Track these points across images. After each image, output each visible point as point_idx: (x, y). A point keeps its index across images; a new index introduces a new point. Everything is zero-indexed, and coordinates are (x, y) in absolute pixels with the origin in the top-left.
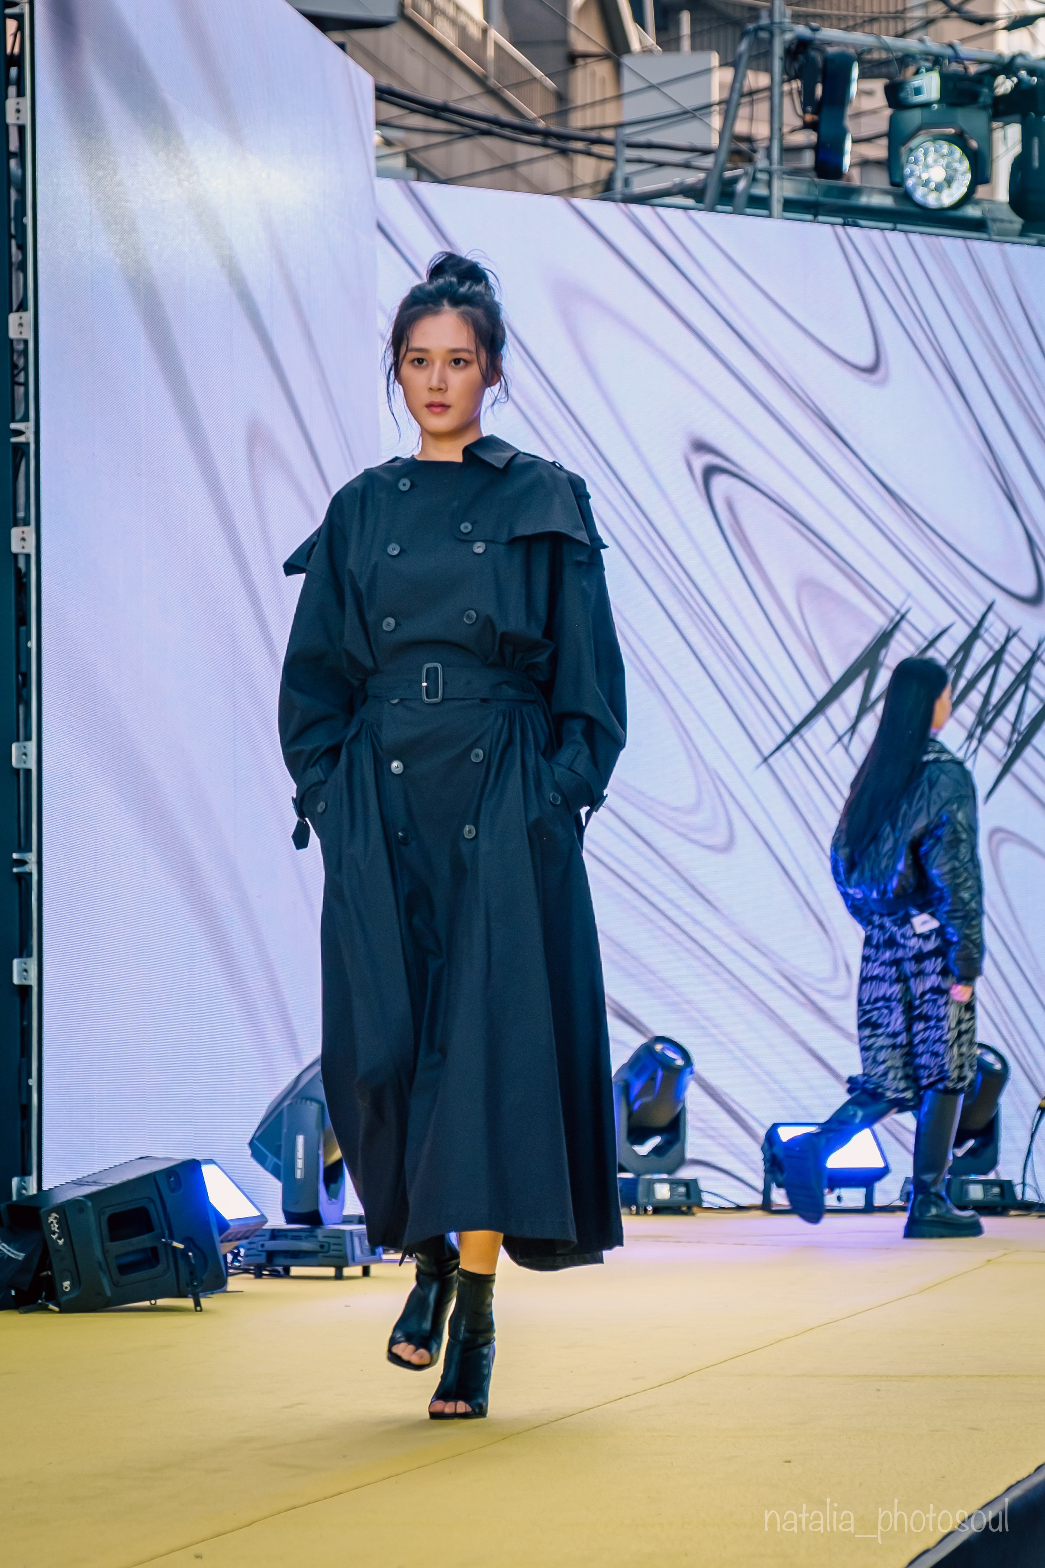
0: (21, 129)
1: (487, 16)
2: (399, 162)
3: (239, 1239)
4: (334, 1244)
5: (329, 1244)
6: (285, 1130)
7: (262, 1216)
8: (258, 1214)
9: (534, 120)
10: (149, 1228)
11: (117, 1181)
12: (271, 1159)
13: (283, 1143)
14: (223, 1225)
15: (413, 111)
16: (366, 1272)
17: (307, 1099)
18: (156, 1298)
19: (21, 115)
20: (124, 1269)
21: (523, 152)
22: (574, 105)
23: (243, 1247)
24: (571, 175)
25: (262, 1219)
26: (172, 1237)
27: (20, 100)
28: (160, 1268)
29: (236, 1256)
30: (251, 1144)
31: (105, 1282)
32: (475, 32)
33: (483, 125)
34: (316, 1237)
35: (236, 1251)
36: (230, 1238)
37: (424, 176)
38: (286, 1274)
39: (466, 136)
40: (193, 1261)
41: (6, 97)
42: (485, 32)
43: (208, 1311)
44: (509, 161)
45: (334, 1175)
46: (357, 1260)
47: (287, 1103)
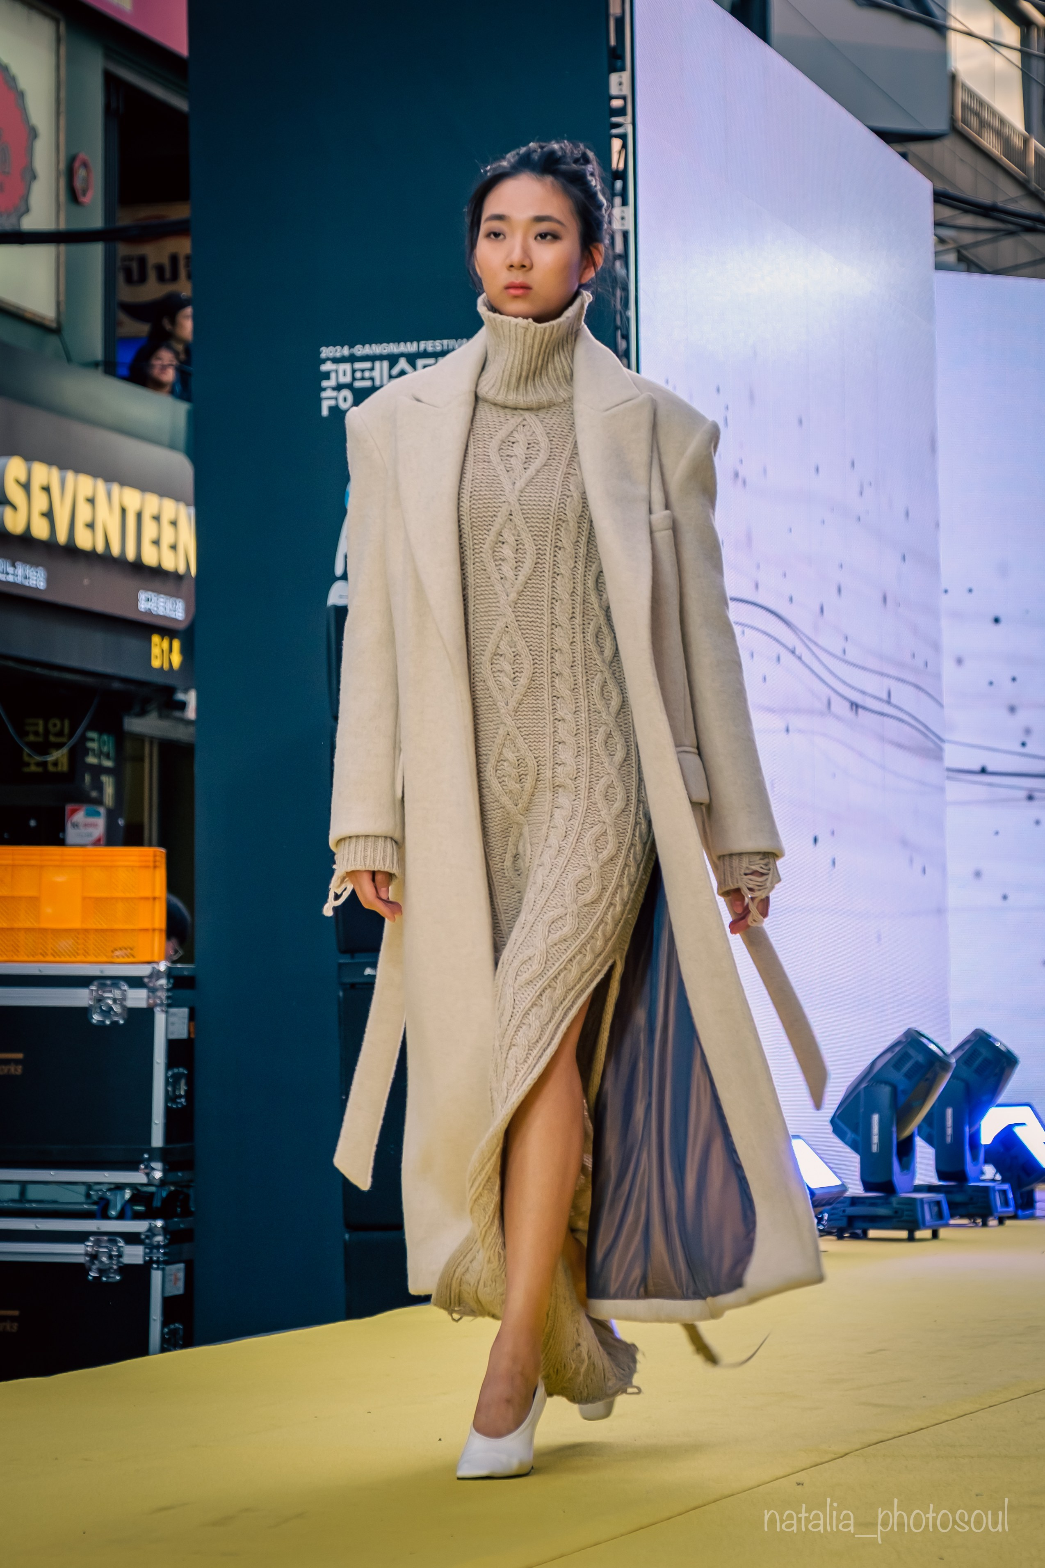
0: (625, 235)
1: (1028, 126)
2: (953, 257)
3: (823, 1205)
4: (907, 1211)
5: (903, 1209)
6: (862, 1110)
7: (843, 1185)
8: (839, 1183)
12: (850, 1135)
13: (862, 1121)
15: (966, 211)
16: (935, 1235)
17: (882, 1081)
19: (626, 222)
23: (827, 1212)
25: (843, 1188)
27: (624, 208)
30: (832, 1121)
32: (1019, 142)
33: (1028, 223)
34: (890, 1203)
37: (973, 267)
38: (864, 1236)
42: (1027, 141)
45: (906, 1149)
46: (927, 1224)
47: (863, 1085)
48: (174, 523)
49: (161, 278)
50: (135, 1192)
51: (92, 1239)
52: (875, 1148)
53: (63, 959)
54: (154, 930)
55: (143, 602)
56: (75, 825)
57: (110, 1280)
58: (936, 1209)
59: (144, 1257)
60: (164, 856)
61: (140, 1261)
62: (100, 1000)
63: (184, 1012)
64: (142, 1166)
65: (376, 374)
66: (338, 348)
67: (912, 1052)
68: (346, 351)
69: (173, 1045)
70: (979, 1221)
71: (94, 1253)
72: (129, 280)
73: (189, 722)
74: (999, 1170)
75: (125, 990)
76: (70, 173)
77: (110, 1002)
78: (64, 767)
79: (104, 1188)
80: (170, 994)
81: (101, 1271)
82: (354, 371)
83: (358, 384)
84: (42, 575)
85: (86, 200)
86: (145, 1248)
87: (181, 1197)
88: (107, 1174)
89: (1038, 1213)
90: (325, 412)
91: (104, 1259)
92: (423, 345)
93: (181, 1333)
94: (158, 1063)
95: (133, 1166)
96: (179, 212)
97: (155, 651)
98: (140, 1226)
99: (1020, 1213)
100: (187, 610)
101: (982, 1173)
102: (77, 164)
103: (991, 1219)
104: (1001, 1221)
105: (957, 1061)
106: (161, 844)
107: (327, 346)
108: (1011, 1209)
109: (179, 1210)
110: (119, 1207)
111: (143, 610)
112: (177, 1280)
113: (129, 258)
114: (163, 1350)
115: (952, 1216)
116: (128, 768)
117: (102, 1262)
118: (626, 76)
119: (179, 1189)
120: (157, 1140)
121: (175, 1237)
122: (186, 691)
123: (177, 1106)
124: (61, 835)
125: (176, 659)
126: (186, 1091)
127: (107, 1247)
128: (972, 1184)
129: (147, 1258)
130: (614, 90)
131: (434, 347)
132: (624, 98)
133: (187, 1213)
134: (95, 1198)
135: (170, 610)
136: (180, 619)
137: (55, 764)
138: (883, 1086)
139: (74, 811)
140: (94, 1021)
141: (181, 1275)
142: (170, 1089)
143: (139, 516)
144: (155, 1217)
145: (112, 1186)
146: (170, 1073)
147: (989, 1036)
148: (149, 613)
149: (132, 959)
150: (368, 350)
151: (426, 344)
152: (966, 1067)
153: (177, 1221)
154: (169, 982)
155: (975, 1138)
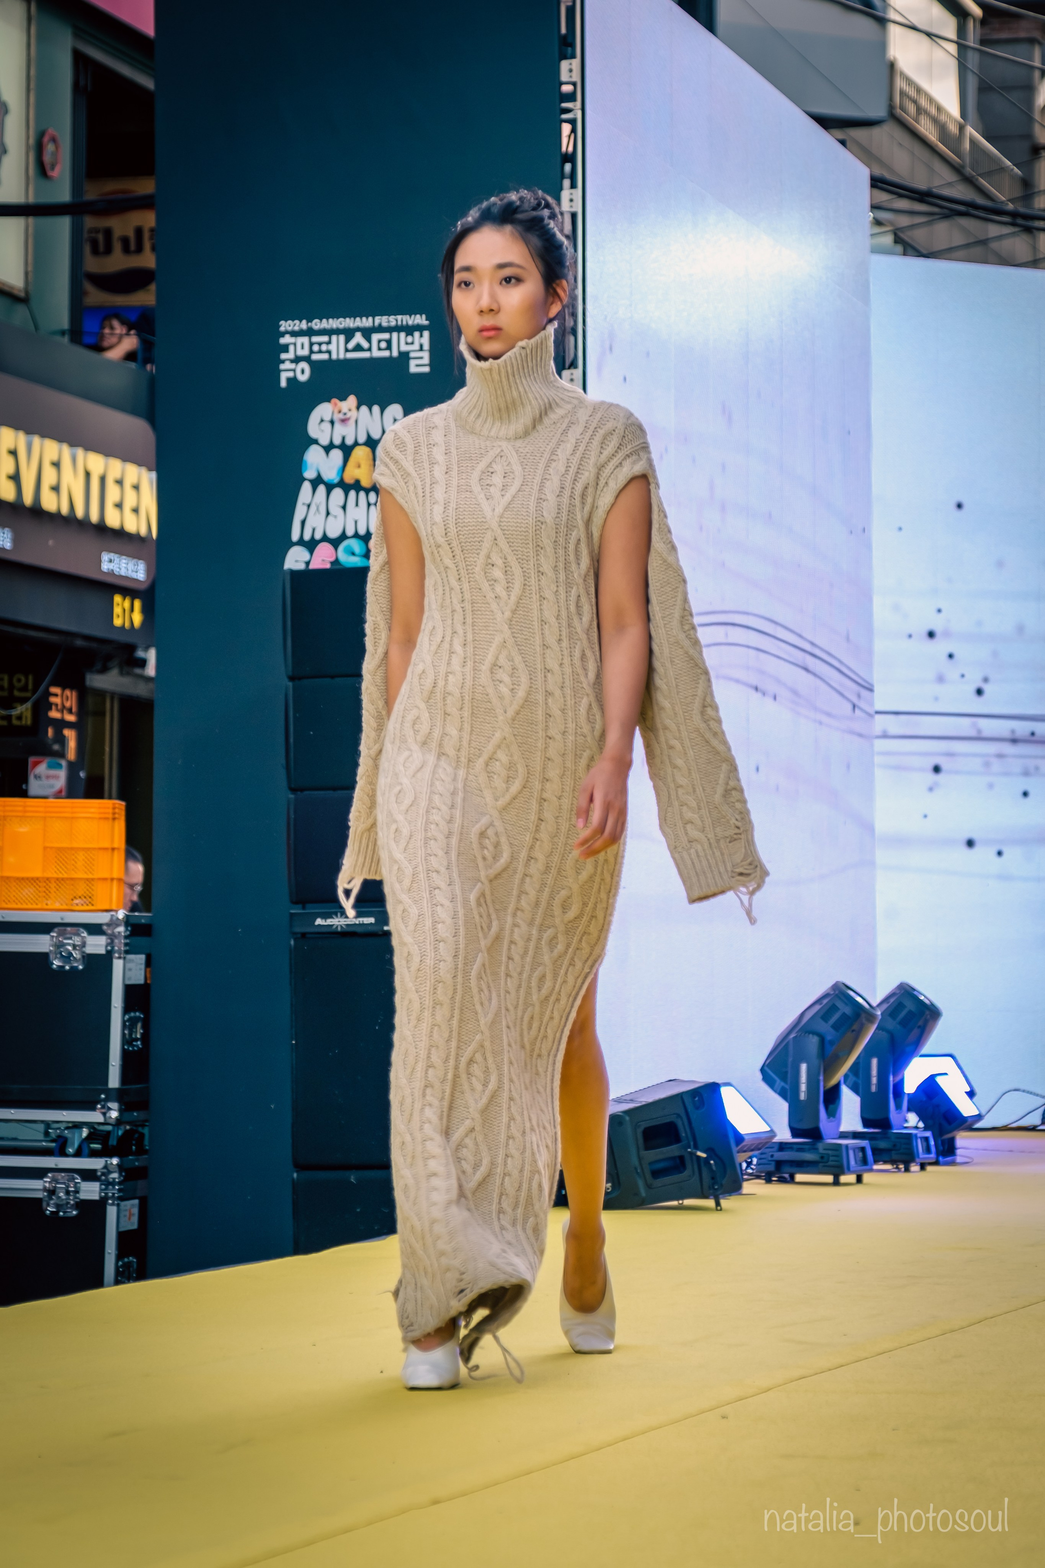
0: (574, 216)
1: (962, 114)
2: (888, 239)
3: (752, 1150)
4: (831, 1156)
5: (828, 1155)
6: (790, 1060)
7: (772, 1131)
8: (769, 1129)
9: (1002, 202)
10: (677, 1139)
11: (650, 1100)
12: (779, 1083)
13: (789, 1070)
14: (739, 1138)
15: (901, 196)
16: (859, 1180)
17: (810, 1032)
18: (683, 1198)
19: (573, 204)
20: (656, 1174)
21: (994, 230)
22: (1036, 190)
23: (756, 1157)
24: (1035, 248)
25: (772, 1133)
26: (696, 1147)
27: (573, 191)
28: (686, 1173)
29: (749, 1164)
30: (762, 1070)
31: (641, 1184)
32: (953, 129)
33: (961, 208)
34: (817, 1149)
35: (749, 1160)
36: (745, 1149)
37: (910, 251)
38: (791, 1180)
39: (946, 217)
40: (714, 1168)
41: (561, 189)
42: (961, 128)
43: (727, 1211)
44: (983, 238)
45: (832, 1097)
46: (852, 1169)
47: (792, 1036)
48: (136, 487)
49: (126, 250)
50: (92, 1130)
51: (50, 1175)
52: (803, 1096)
53: (25, 906)
54: (112, 879)
55: (106, 563)
56: (37, 777)
57: (68, 1215)
58: (860, 1154)
59: (100, 1193)
60: (124, 808)
61: (96, 1197)
62: (59, 946)
63: (142, 958)
64: (99, 1106)
65: (333, 347)
66: (297, 322)
67: (839, 1004)
68: (304, 325)
69: (130, 990)
70: (902, 1166)
71: (51, 1188)
72: (95, 251)
73: (149, 679)
74: (922, 1118)
75: (84, 937)
76: (39, 148)
77: (70, 948)
78: (28, 720)
79: (62, 1126)
80: (128, 941)
81: (58, 1206)
82: (311, 344)
83: (315, 357)
84: (9, 536)
85: (55, 173)
86: (101, 1185)
87: (136, 1136)
88: (65, 1113)
89: (959, 1159)
90: (283, 384)
91: (61, 1194)
92: (378, 320)
93: (135, 1266)
94: (115, 1007)
95: (90, 1106)
96: (145, 187)
97: (117, 610)
98: (96, 1164)
99: (941, 1159)
100: (148, 571)
101: (906, 1121)
102: (46, 139)
103: (912, 1164)
104: (923, 1167)
105: (882, 1014)
106: (121, 797)
107: (286, 321)
108: (933, 1155)
109: (134, 1148)
110: (76, 1145)
111: (106, 571)
112: (131, 1215)
113: (96, 231)
114: (117, 1282)
115: (876, 1162)
116: (90, 722)
117: (60, 1197)
118: (576, 63)
119: (134, 1128)
120: (114, 1081)
121: (130, 1174)
122: (146, 649)
123: (133, 1049)
124: (24, 787)
125: (137, 618)
126: (142, 1034)
127: (64, 1183)
128: (895, 1131)
129: (103, 1194)
130: (564, 77)
131: (389, 322)
132: (574, 84)
133: (141, 1151)
134: (54, 1136)
135: (133, 571)
136: (142, 579)
137: (19, 718)
138: (811, 1035)
139: (36, 764)
140: (54, 966)
141: (136, 1211)
142: (126, 1032)
143: (103, 480)
144: (111, 1156)
145: (70, 1125)
146: (127, 1017)
147: (914, 990)
148: (111, 573)
149: (90, 907)
150: (325, 324)
151: (381, 319)
152: (890, 1020)
153: (131, 1159)
154: (127, 930)
155: (898, 1088)
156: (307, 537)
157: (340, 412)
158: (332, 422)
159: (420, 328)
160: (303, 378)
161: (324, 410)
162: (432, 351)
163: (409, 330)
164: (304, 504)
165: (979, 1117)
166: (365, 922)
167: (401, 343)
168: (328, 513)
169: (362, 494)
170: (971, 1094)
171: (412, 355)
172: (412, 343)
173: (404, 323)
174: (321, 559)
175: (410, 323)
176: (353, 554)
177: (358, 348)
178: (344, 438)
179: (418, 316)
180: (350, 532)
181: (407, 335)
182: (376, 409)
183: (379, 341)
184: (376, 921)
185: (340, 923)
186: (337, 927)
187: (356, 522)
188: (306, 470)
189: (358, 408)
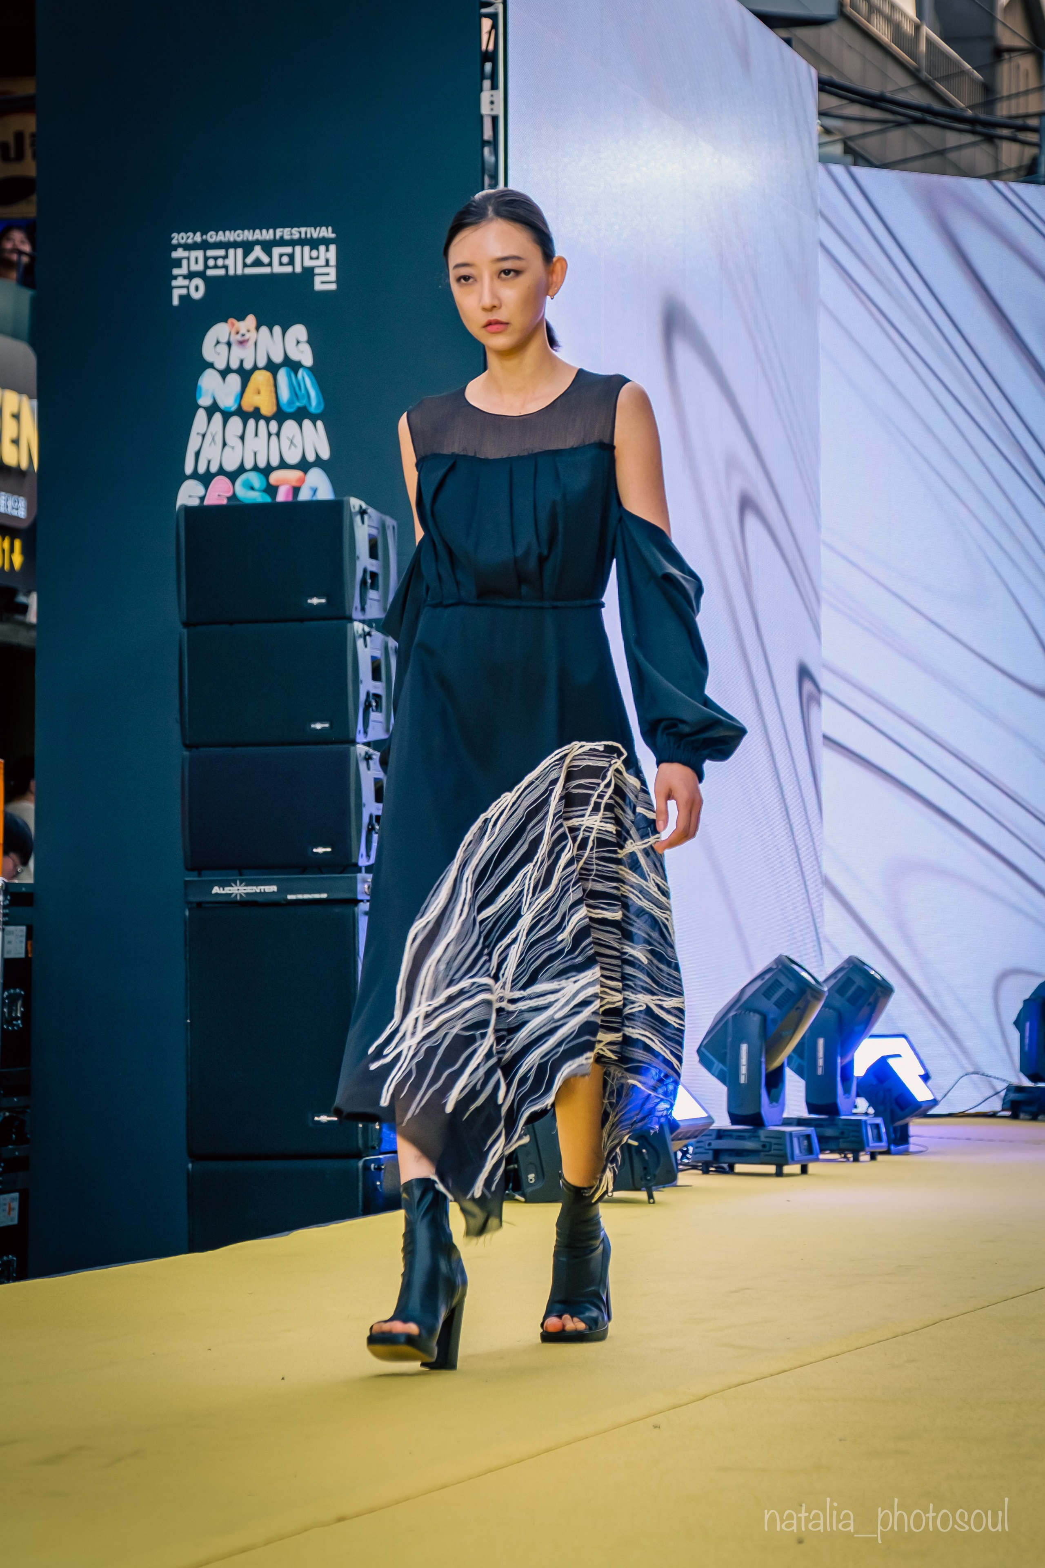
0: (495, 119)
1: (919, 12)
2: (839, 149)
3: (688, 1138)
4: (775, 1144)
5: (770, 1143)
6: (730, 1039)
7: (709, 1117)
8: (705, 1115)
9: (962, 108)
12: (718, 1066)
13: (728, 1051)
16: (804, 1170)
17: (752, 1010)
19: (495, 107)
21: (953, 139)
22: (1000, 95)
23: (692, 1146)
24: (998, 159)
25: (710, 1120)
27: (494, 92)
29: (685, 1153)
30: (699, 1051)
33: (917, 114)
34: (758, 1137)
35: (685, 1149)
36: (680, 1137)
37: (861, 161)
38: (731, 1170)
39: (901, 124)
40: (647, 1157)
41: (481, 90)
42: (918, 28)
43: (660, 1204)
44: (936, 147)
45: (775, 1080)
46: (796, 1158)
47: (733, 1013)
48: (16, 416)
49: (6, 157)
52: (743, 1080)
58: (806, 1143)
60: (2, 766)
63: (22, 930)
65: (230, 262)
66: (190, 234)
67: (783, 980)
68: (198, 238)
69: (9, 965)
70: (850, 1156)
73: (30, 626)
74: (872, 1104)
80: (7, 911)
82: (206, 259)
83: (210, 273)
87: (16, 1123)
89: (912, 1148)
90: (176, 302)
92: (279, 232)
93: (15, 1265)
96: (26, 88)
99: (892, 1147)
100: (29, 509)
101: (856, 1107)
103: (862, 1153)
104: (873, 1156)
105: (829, 990)
107: (179, 233)
108: (884, 1144)
109: (14, 1136)
112: (11, 1209)
115: (822, 1151)
119: (14, 1115)
121: (9, 1166)
122: (28, 594)
123: (13, 1028)
125: (18, 560)
126: (22, 1013)
128: (844, 1118)
131: (291, 234)
133: (22, 1140)
135: (13, 508)
136: (22, 517)
138: (752, 1014)
141: (16, 1205)
142: (5, 1010)
146: (6, 994)
147: (864, 964)
150: (221, 237)
151: (283, 232)
152: (837, 996)
153: (11, 1149)
154: (5, 899)
155: (847, 1070)
156: (202, 470)
157: (238, 333)
158: (229, 344)
159: (326, 242)
160: (197, 295)
161: (220, 331)
162: (339, 267)
163: (314, 244)
164: (198, 434)
165: (934, 1102)
166: (267, 891)
167: (304, 257)
168: (225, 444)
169: (262, 423)
170: (926, 1078)
171: (317, 271)
172: (317, 258)
173: (309, 236)
174: (216, 494)
175: (315, 236)
176: (252, 488)
177: (258, 263)
178: (242, 362)
179: (324, 228)
180: (249, 465)
181: (311, 250)
182: (277, 329)
183: (281, 256)
184: (278, 889)
185: (240, 892)
186: (236, 895)
187: (255, 454)
188: (200, 396)
189: (258, 329)
